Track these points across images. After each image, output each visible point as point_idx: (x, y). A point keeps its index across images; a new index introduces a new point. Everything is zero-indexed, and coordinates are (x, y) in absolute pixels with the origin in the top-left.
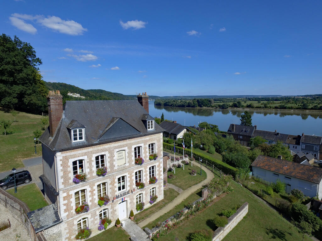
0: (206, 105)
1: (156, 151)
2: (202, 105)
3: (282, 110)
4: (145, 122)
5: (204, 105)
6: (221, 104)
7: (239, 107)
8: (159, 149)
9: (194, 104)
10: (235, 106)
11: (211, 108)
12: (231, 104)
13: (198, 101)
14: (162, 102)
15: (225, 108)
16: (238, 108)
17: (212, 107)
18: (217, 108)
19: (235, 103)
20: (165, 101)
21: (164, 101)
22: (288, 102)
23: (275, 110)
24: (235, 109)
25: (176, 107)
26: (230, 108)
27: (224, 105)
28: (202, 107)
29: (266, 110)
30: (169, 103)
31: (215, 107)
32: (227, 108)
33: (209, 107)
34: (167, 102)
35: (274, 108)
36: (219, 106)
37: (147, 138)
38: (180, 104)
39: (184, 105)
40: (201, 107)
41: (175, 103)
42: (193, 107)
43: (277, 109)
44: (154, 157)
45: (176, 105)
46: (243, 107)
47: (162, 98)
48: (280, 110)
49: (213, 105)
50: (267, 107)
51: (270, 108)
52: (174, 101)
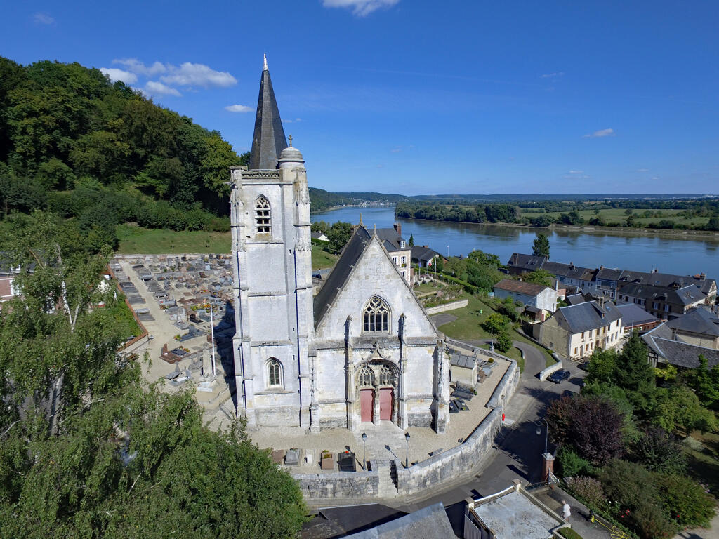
0: (504, 219)
1: (406, 262)
2: (495, 219)
3: (664, 230)
4: (399, 242)
5: (499, 219)
6: (536, 216)
7: (573, 224)
8: (408, 260)
9: (478, 215)
10: (565, 220)
11: (514, 225)
12: (557, 216)
13: (487, 209)
14: (411, 210)
15: (544, 226)
16: (571, 227)
17: (516, 223)
18: (526, 225)
19: (564, 215)
20: (418, 208)
21: (415, 207)
22: (698, 212)
23: (649, 232)
24: (565, 228)
25: (441, 220)
26: (554, 225)
27: (541, 218)
28: (495, 222)
29: (630, 231)
30: (426, 212)
31: (523, 222)
32: (548, 225)
33: (510, 222)
34: (421, 211)
35: (647, 228)
36: (532, 221)
37: (401, 253)
38: (449, 214)
39: (458, 218)
40: (493, 221)
41: (438, 213)
42: (476, 221)
43: (653, 229)
44: (404, 266)
45: (440, 217)
46: (581, 223)
47: (412, 200)
48: (659, 230)
49: (518, 218)
50: (633, 225)
51: (640, 227)
52: (437, 209)
